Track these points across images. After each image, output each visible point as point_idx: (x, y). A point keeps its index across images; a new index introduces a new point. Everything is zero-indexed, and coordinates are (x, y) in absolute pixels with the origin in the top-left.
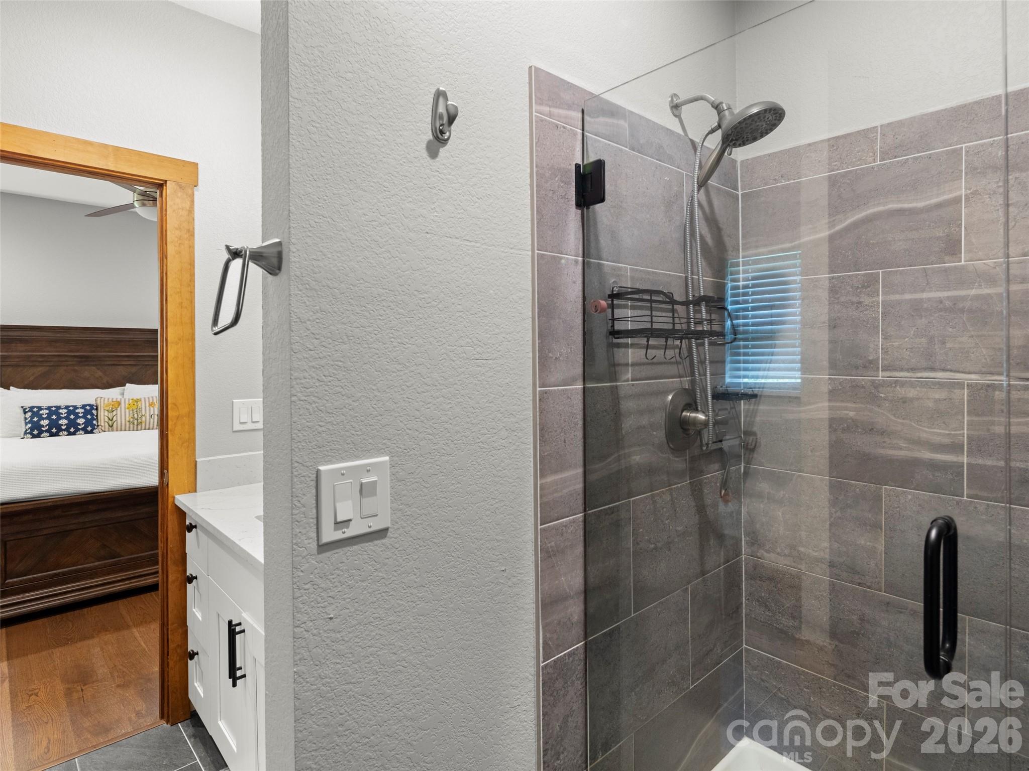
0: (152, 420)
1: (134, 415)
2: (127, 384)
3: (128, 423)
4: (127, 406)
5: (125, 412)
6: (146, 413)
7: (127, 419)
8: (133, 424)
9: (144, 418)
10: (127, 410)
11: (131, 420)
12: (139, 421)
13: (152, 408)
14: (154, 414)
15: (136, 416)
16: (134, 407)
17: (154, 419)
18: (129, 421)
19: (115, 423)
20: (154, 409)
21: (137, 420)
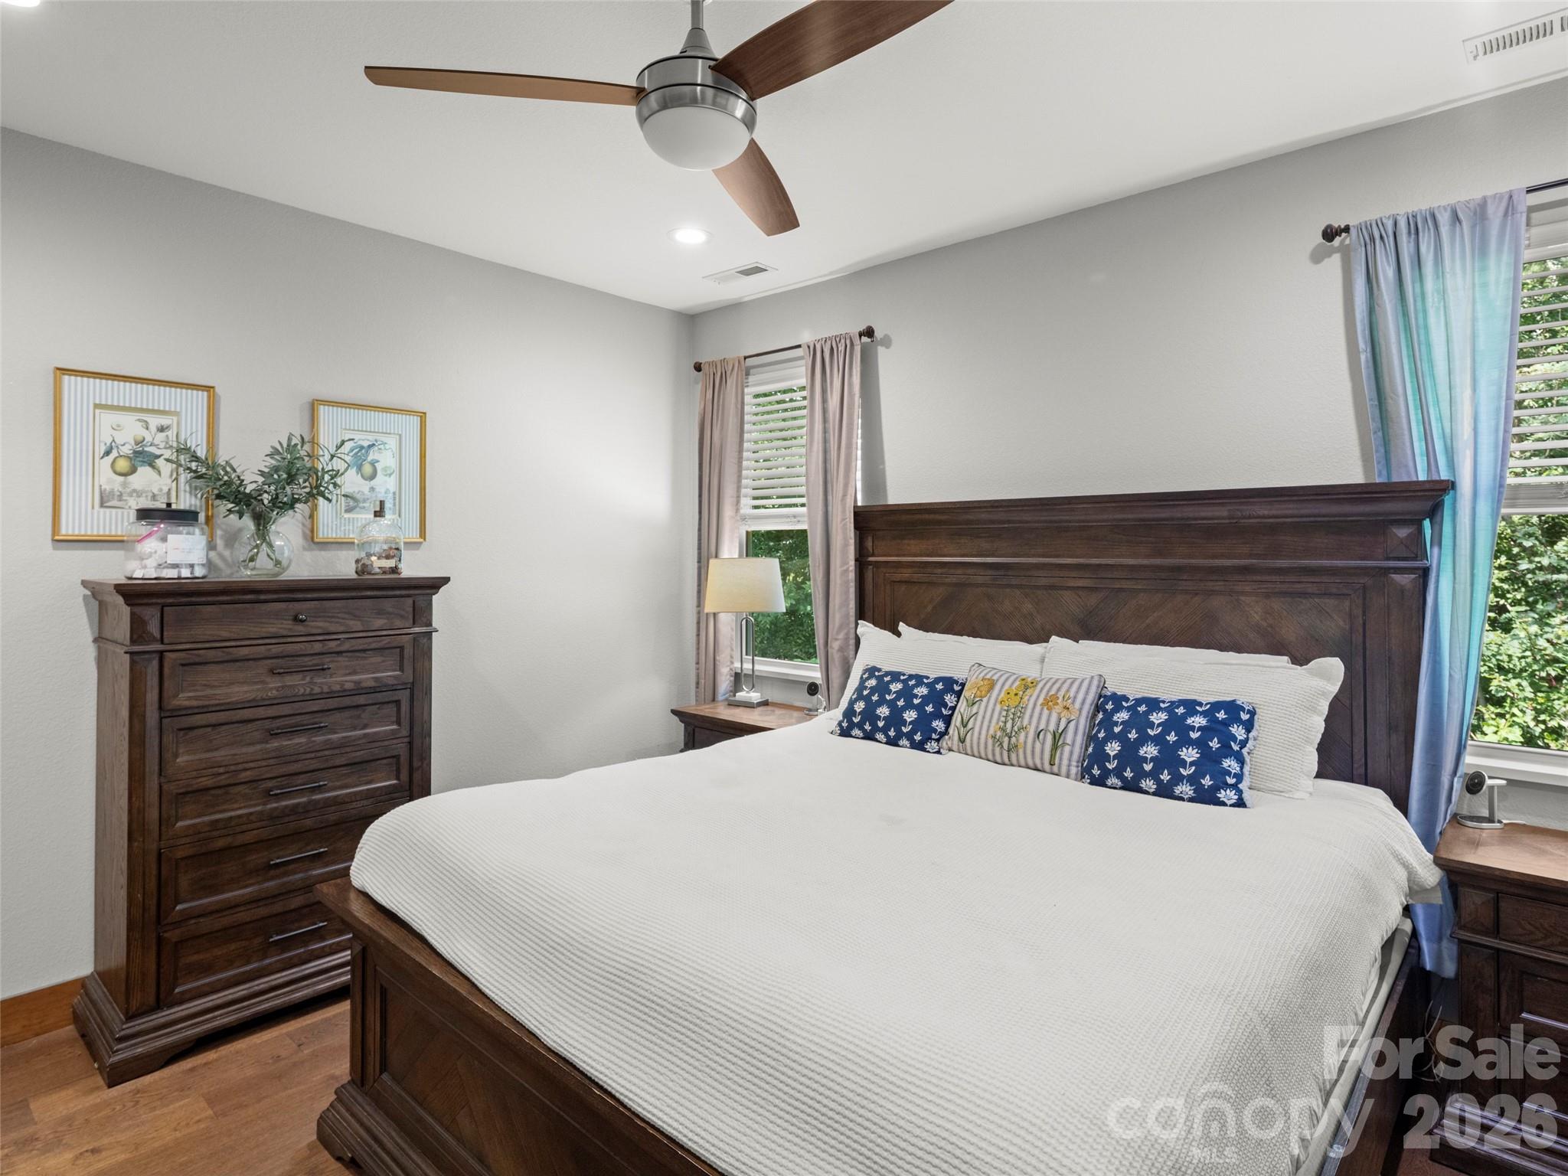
0: (1038, 745)
1: (1005, 722)
2: (1054, 638)
3: (990, 741)
4: (1002, 695)
5: (993, 710)
6: (1030, 723)
7: (991, 732)
8: (1001, 745)
9: (1022, 735)
10: (998, 707)
11: (999, 734)
12: (1013, 740)
13: (1046, 712)
14: (1046, 730)
15: (1009, 725)
16: (1014, 701)
17: (1043, 744)
18: (994, 737)
19: (969, 734)
20: (1050, 716)
21: (1010, 737)
